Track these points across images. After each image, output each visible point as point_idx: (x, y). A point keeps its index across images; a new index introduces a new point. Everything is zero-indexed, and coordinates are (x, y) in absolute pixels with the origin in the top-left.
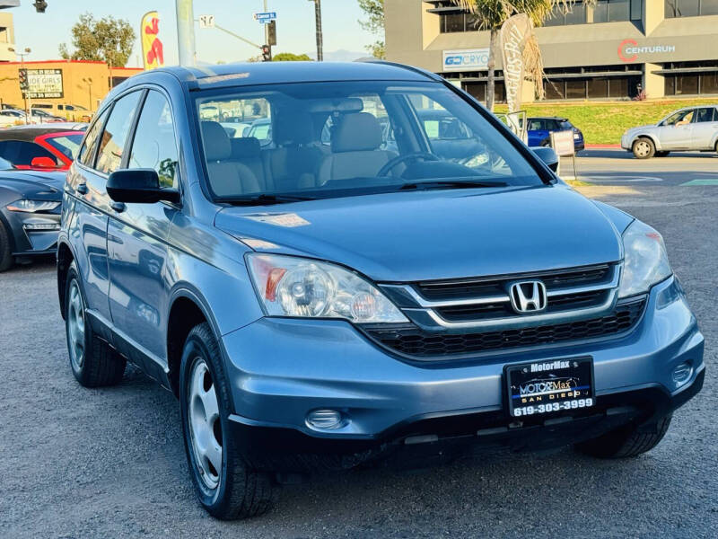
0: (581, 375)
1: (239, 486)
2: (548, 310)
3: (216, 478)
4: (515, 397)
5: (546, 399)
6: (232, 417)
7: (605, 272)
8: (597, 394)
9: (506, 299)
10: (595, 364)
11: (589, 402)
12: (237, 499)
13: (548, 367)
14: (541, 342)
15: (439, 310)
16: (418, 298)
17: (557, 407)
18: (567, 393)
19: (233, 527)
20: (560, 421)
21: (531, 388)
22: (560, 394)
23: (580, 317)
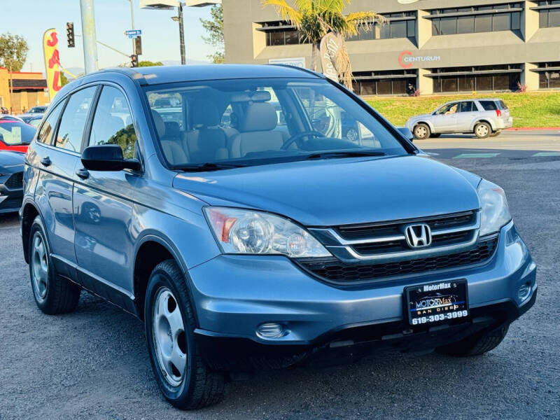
0: (459, 293)
1: (200, 383)
2: (433, 246)
3: (179, 378)
4: (412, 310)
5: (434, 312)
6: (197, 331)
7: (471, 218)
8: (470, 307)
9: (402, 238)
10: (469, 284)
11: (465, 313)
12: (198, 393)
13: (435, 288)
14: (427, 269)
15: (355, 247)
16: (338, 237)
17: (442, 317)
18: (449, 307)
19: (194, 414)
20: (440, 328)
21: (424, 304)
22: (444, 307)
23: (455, 250)
